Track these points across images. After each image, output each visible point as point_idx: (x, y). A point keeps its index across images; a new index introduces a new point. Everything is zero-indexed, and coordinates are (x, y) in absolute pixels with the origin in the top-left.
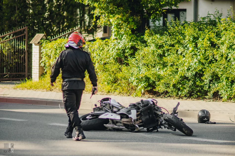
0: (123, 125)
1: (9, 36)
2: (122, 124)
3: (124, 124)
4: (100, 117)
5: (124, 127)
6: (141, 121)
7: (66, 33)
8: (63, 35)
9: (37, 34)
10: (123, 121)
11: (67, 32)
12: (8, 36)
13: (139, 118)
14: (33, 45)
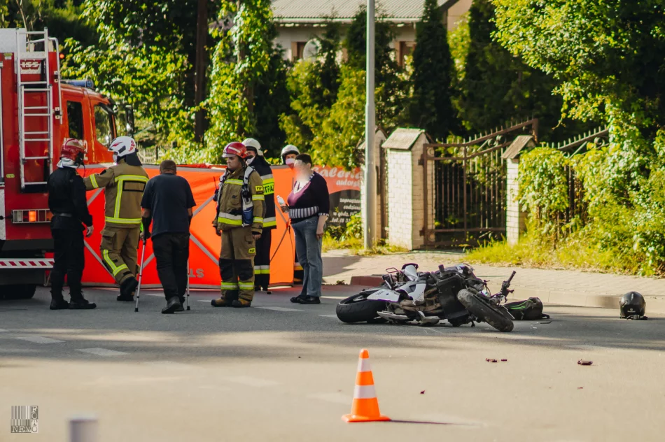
0: (403, 313)
1: (493, 142)
2: (402, 311)
3: (405, 310)
4: (369, 298)
5: (405, 316)
6: (438, 305)
7: (595, 134)
8: (585, 138)
9: (519, 137)
10: (403, 306)
11: (597, 131)
12: (489, 141)
13: (435, 300)
14: (509, 161)
